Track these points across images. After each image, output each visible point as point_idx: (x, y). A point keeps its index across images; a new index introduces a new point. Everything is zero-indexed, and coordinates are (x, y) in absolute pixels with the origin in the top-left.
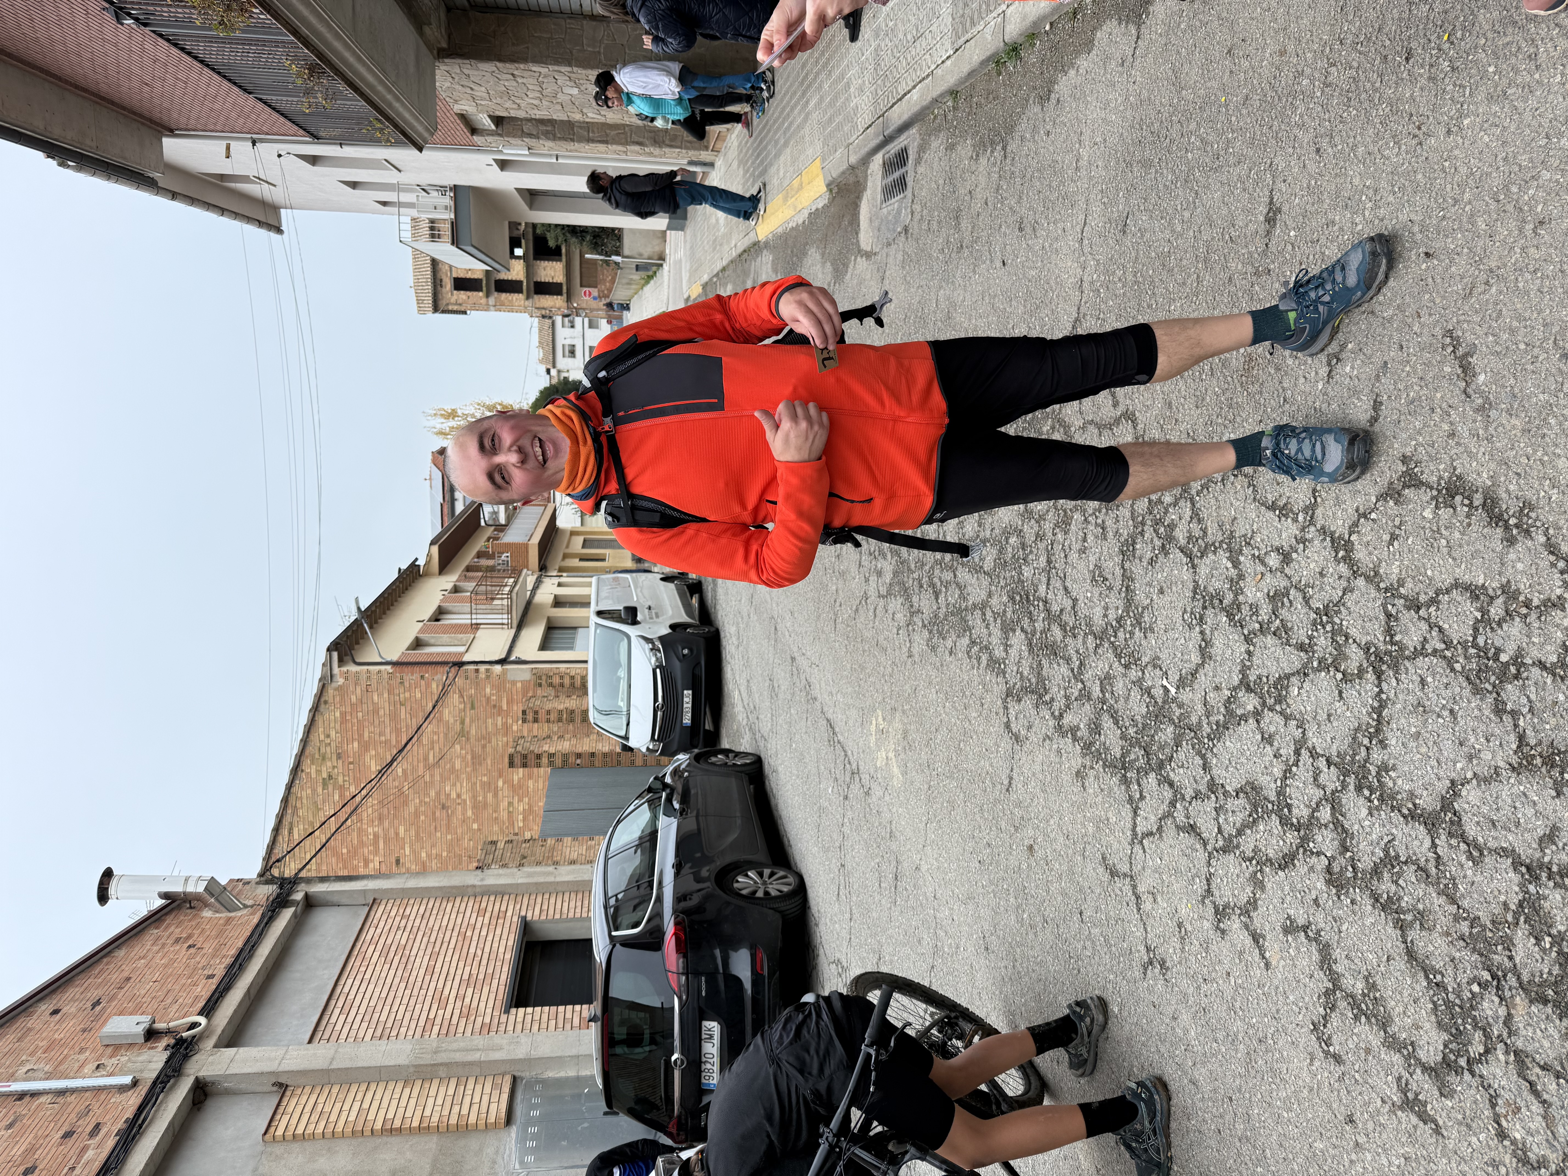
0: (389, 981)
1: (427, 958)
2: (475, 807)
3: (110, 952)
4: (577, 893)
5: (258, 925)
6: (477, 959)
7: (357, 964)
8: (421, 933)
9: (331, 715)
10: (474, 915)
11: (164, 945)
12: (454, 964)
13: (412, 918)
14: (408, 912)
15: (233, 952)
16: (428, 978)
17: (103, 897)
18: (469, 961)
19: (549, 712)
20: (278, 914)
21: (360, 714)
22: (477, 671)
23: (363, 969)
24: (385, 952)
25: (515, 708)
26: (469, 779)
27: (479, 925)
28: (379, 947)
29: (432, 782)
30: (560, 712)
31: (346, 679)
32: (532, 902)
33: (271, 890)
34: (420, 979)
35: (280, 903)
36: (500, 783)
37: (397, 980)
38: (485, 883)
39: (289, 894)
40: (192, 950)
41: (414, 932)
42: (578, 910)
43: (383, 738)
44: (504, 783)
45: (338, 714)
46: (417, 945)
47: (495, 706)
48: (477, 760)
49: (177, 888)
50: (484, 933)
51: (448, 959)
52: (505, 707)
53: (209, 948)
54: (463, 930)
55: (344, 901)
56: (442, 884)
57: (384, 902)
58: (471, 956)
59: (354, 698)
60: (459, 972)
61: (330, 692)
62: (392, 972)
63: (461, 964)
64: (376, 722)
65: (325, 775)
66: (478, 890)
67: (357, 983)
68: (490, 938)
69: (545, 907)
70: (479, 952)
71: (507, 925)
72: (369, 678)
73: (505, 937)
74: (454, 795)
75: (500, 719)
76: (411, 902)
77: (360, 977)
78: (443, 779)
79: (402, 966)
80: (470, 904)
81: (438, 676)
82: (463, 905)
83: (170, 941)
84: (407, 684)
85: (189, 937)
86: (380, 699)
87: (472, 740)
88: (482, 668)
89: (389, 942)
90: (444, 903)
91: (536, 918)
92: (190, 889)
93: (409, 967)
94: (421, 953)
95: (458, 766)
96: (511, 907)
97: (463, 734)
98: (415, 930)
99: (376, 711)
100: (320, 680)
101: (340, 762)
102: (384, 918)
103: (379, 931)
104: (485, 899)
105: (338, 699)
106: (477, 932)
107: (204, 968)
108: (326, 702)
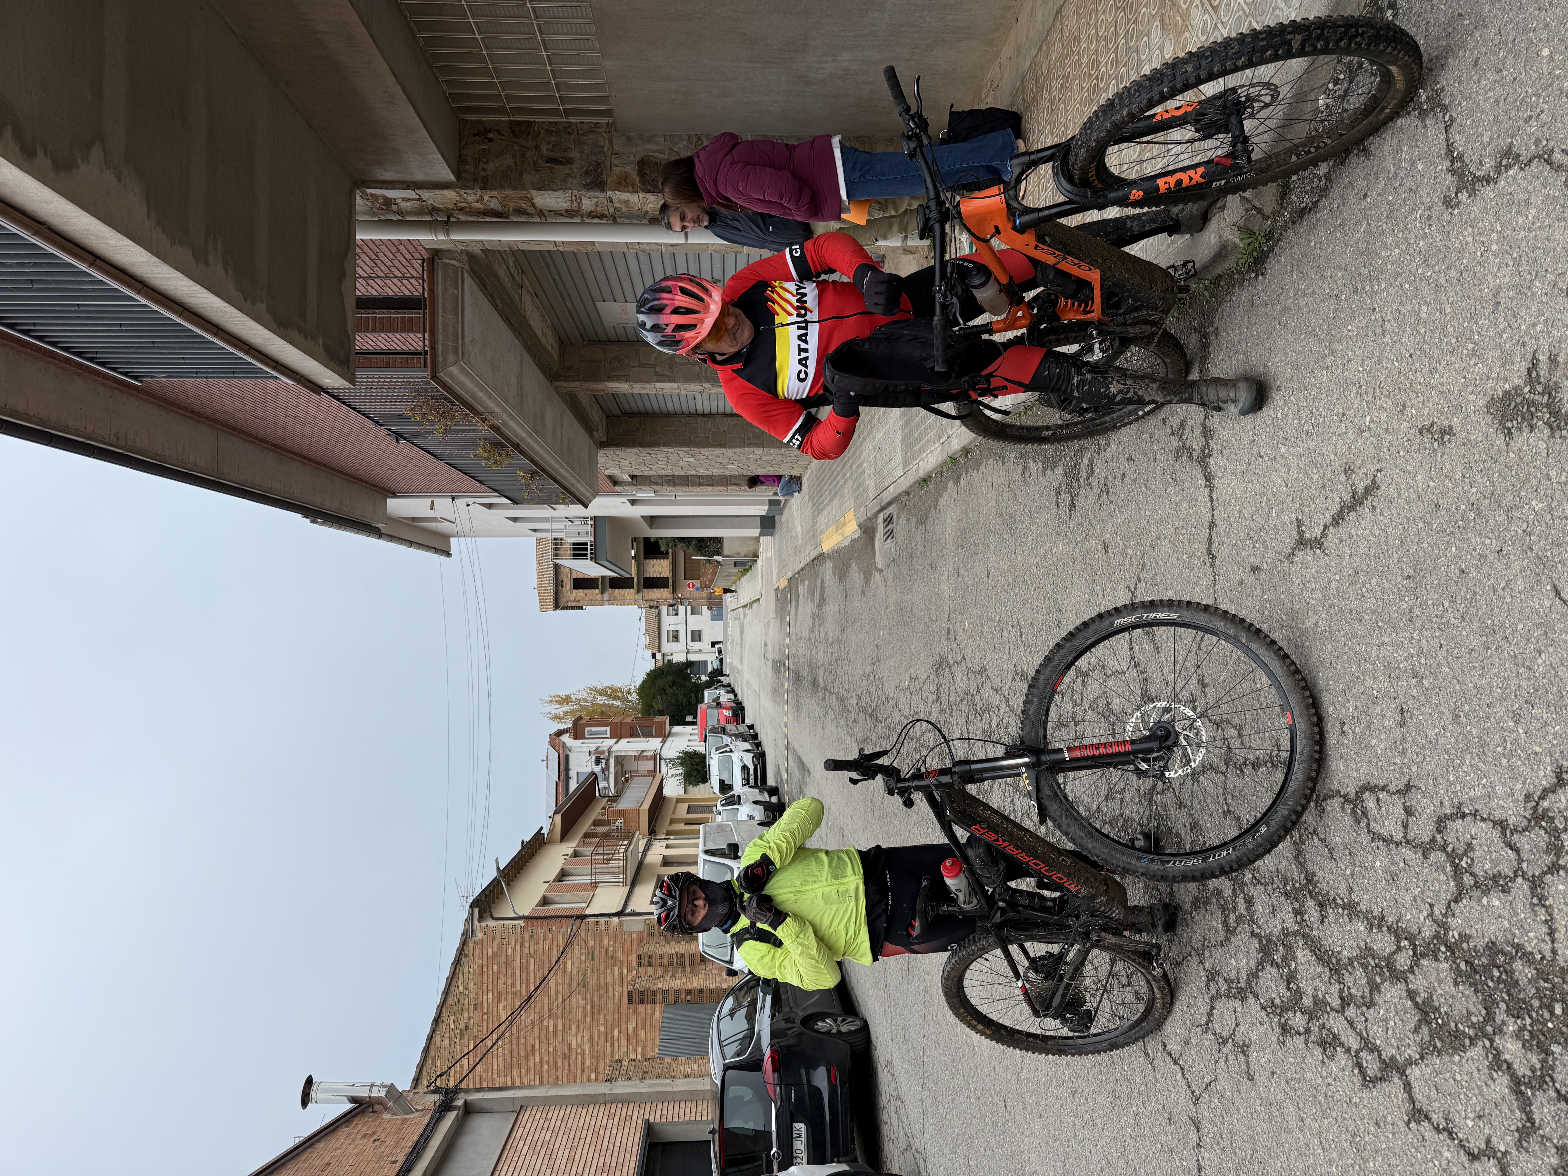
0: (537, 1168)
1: (567, 1151)
2: (593, 1057)
3: (312, 1145)
4: (691, 1101)
5: (428, 1124)
6: (610, 1151)
7: (511, 1155)
8: (561, 1132)
9: (471, 967)
10: (605, 1118)
11: (354, 1139)
12: (590, 1155)
13: (553, 1120)
14: (550, 1116)
15: (410, 1144)
16: (569, 1165)
17: (305, 1101)
18: (603, 1153)
19: (661, 956)
20: (444, 1116)
21: (495, 967)
22: (597, 923)
23: (515, 1159)
24: (533, 1147)
25: (630, 958)
26: (588, 1028)
27: (609, 1126)
28: (528, 1142)
29: (556, 1032)
30: (671, 956)
31: (485, 933)
32: (653, 1108)
33: (437, 1098)
34: (563, 1166)
35: (445, 1107)
36: (616, 1033)
37: (544, 1167)
38: (614, 1092)
39: (452, 1100)
40: (377, 1143)
41: (555, 1132)
42: (693, 1115)
43: (514, 989)
44: (620, 1033)
45: (476, 967)
46: (559, 1140)
47: (612, 957)
48: (596, 1009)
49: (364, 1093)
50: (614, 1132)
51: (585, 1151)
52: (621, 958)
53: (390, 1141)
54: (597, 1129)
55: (497, 1108)
56: (577, 1093)
57: (529, 1108)
58: (604, 1149)
59: (490, 951)
60: (595, 1161)
61: (470, 945)
62: (539, 1161)
63: (596, 1155)
64: (509, 973)
65: (462, 1026)
66: (608, 1098)
67: (511, 1169)
68: (619, 1135)
69: (665, 1112)
70: (611, 1146)
71: (633, 1126)
72: (504, 932)
73: (632, 1134)
74: (575, 1045)
75: (616, 969)
76: (552, 1108)
77: (513, 1165)
78: (566, 1029)
79: (547, 1157)
80: (602, 1110)
81: (564, 929)
82: (596, 1110)
83: (359, 1136)
84: (536, 937)
85: (374, 1133)
86: (513, 952)
87: (592, 990)
88: (602, 920)
89: (535, 1138)
90: (580, 1110)
91: (657, 1120)
92: (375, 1093)
93: (553, 1157)
94: (562, 1147)
95: (579, 1016)
96: (636, 1113)
97: (584, 984)
98: (556, 1129)
99: (509, 964)
100: (463, 934)
101: (476, 1013)
102: (530, 1120)
103: (527, 1130)
104: (614, 1106)
105: (477, 952)
106: (608, 1131)
107: (388, 1156)
108: (466, 956)
